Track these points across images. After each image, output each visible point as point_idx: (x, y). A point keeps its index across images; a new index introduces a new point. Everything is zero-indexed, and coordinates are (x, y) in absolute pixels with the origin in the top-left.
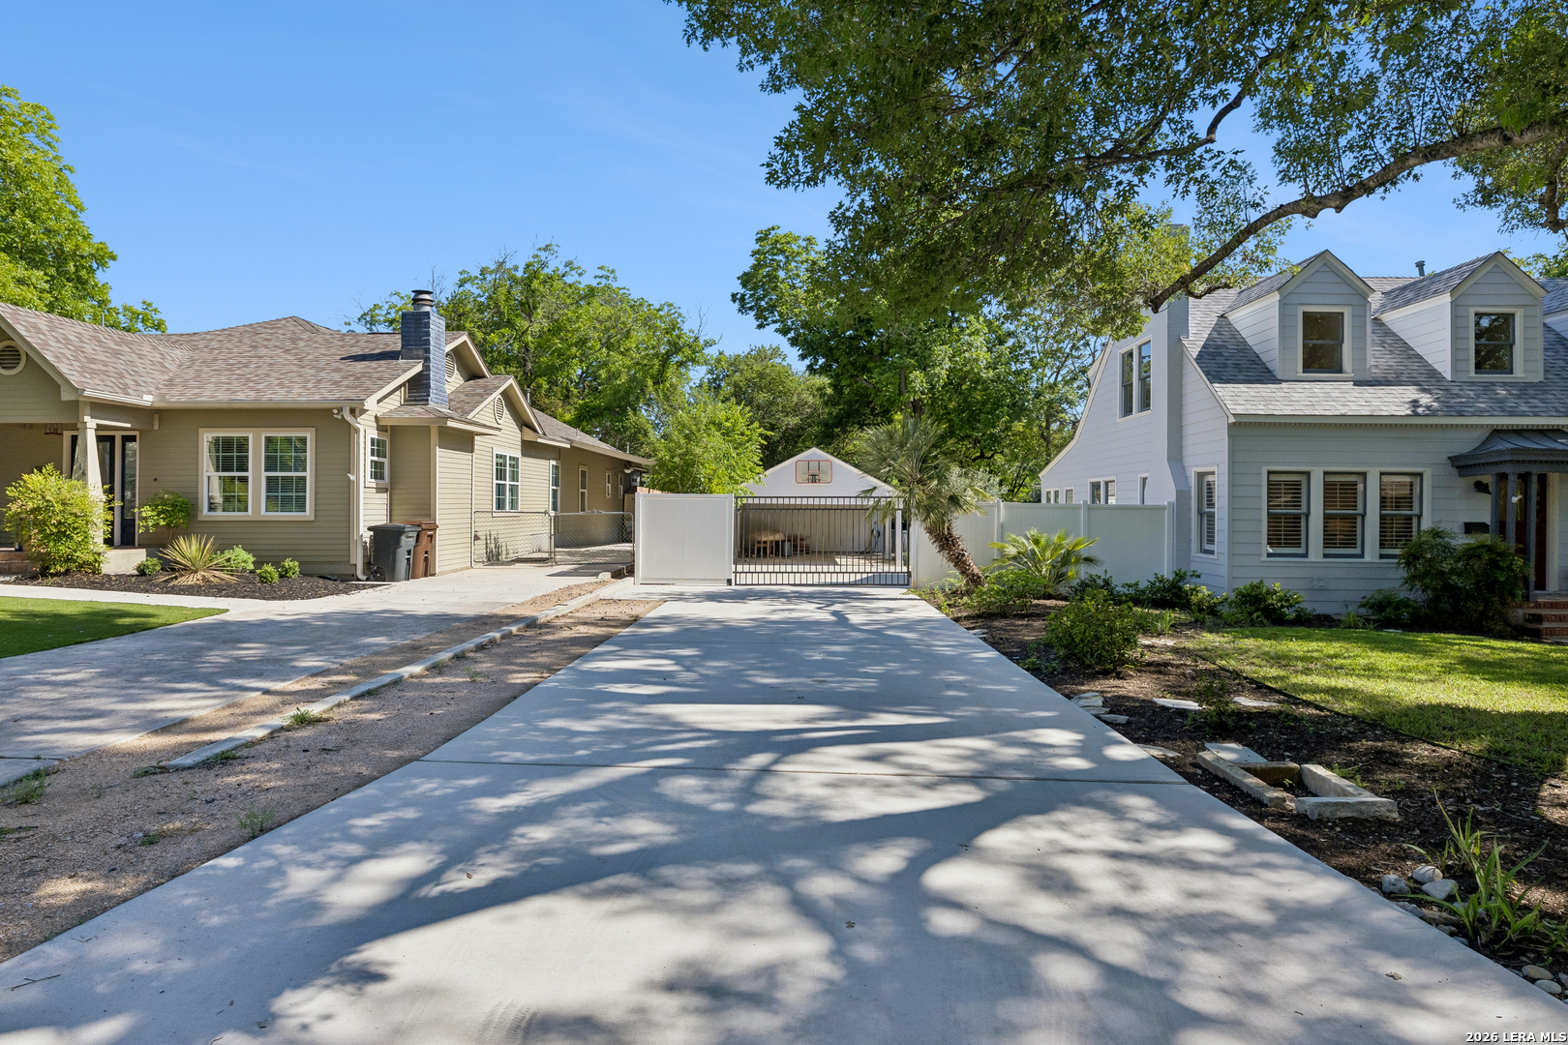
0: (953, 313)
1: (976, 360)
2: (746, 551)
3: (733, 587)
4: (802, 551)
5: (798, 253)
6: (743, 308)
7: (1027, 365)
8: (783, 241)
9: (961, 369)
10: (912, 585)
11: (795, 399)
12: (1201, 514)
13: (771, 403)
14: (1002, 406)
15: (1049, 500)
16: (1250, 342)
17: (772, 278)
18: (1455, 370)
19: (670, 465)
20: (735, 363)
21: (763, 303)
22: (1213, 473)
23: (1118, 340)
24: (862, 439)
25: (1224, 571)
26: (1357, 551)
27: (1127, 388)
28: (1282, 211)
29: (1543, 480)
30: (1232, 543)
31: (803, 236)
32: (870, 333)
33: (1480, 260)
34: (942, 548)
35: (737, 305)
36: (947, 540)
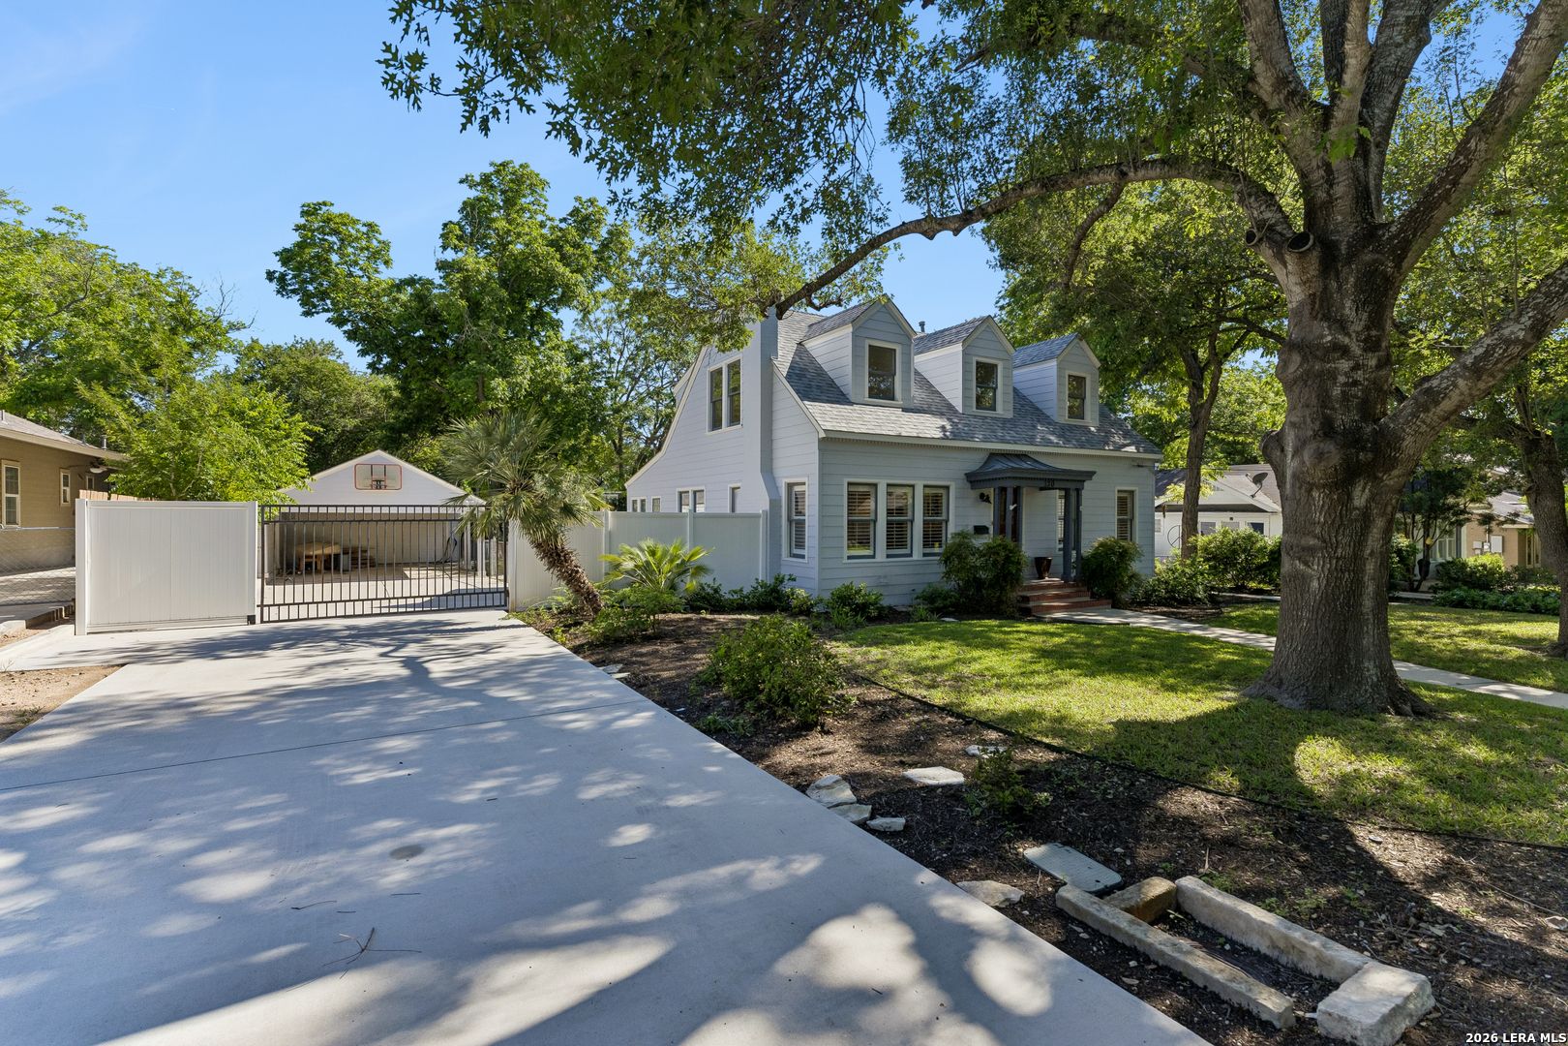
0: (532, 327)
1: (557, 374)
2: (289, 566)
3: (258, 627)
4: (364, 564)
5: (357, 239)
6: (283, 288)
7: (602, 384)
8: (337, 220)
9: (542, 382)
10: (510, 606)
11: (354, 399)
12: (790, 521)
13: (321, 403)
14: (583, 420)
15: (634, 510)
16: (825, 368)
17: (322, 260)
18: (964, 405)
19: (155, 461)
20: (274, 354)
21: (310, 288)
22: (804, 484)
23: (723, 351)
24: (431, 447)
25: (815, 573)
26: (907, 551)
27: (716, 404)
28: (904, 229)
29: (1017, 491)
30: (822, 548)
31: (365, 219)
32: (444, 336)
33: (978, 320)
34: (552, 565)
35: (274, 286)
36: (558, 555)
